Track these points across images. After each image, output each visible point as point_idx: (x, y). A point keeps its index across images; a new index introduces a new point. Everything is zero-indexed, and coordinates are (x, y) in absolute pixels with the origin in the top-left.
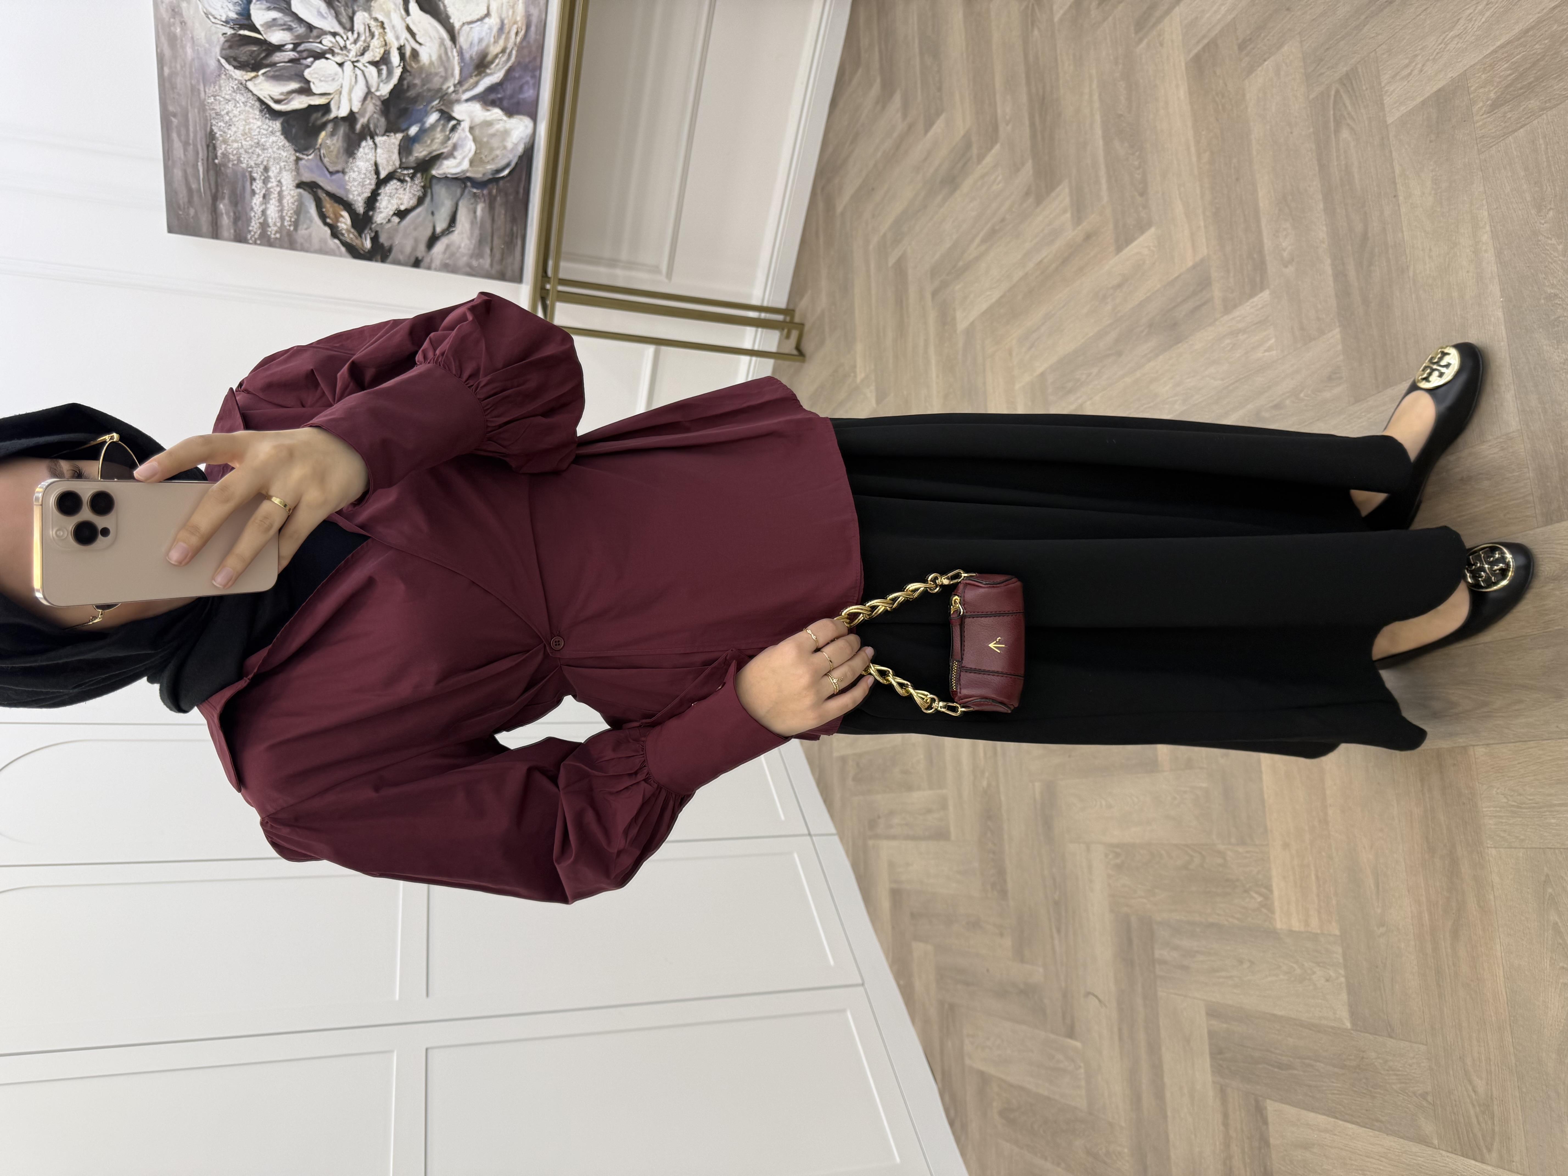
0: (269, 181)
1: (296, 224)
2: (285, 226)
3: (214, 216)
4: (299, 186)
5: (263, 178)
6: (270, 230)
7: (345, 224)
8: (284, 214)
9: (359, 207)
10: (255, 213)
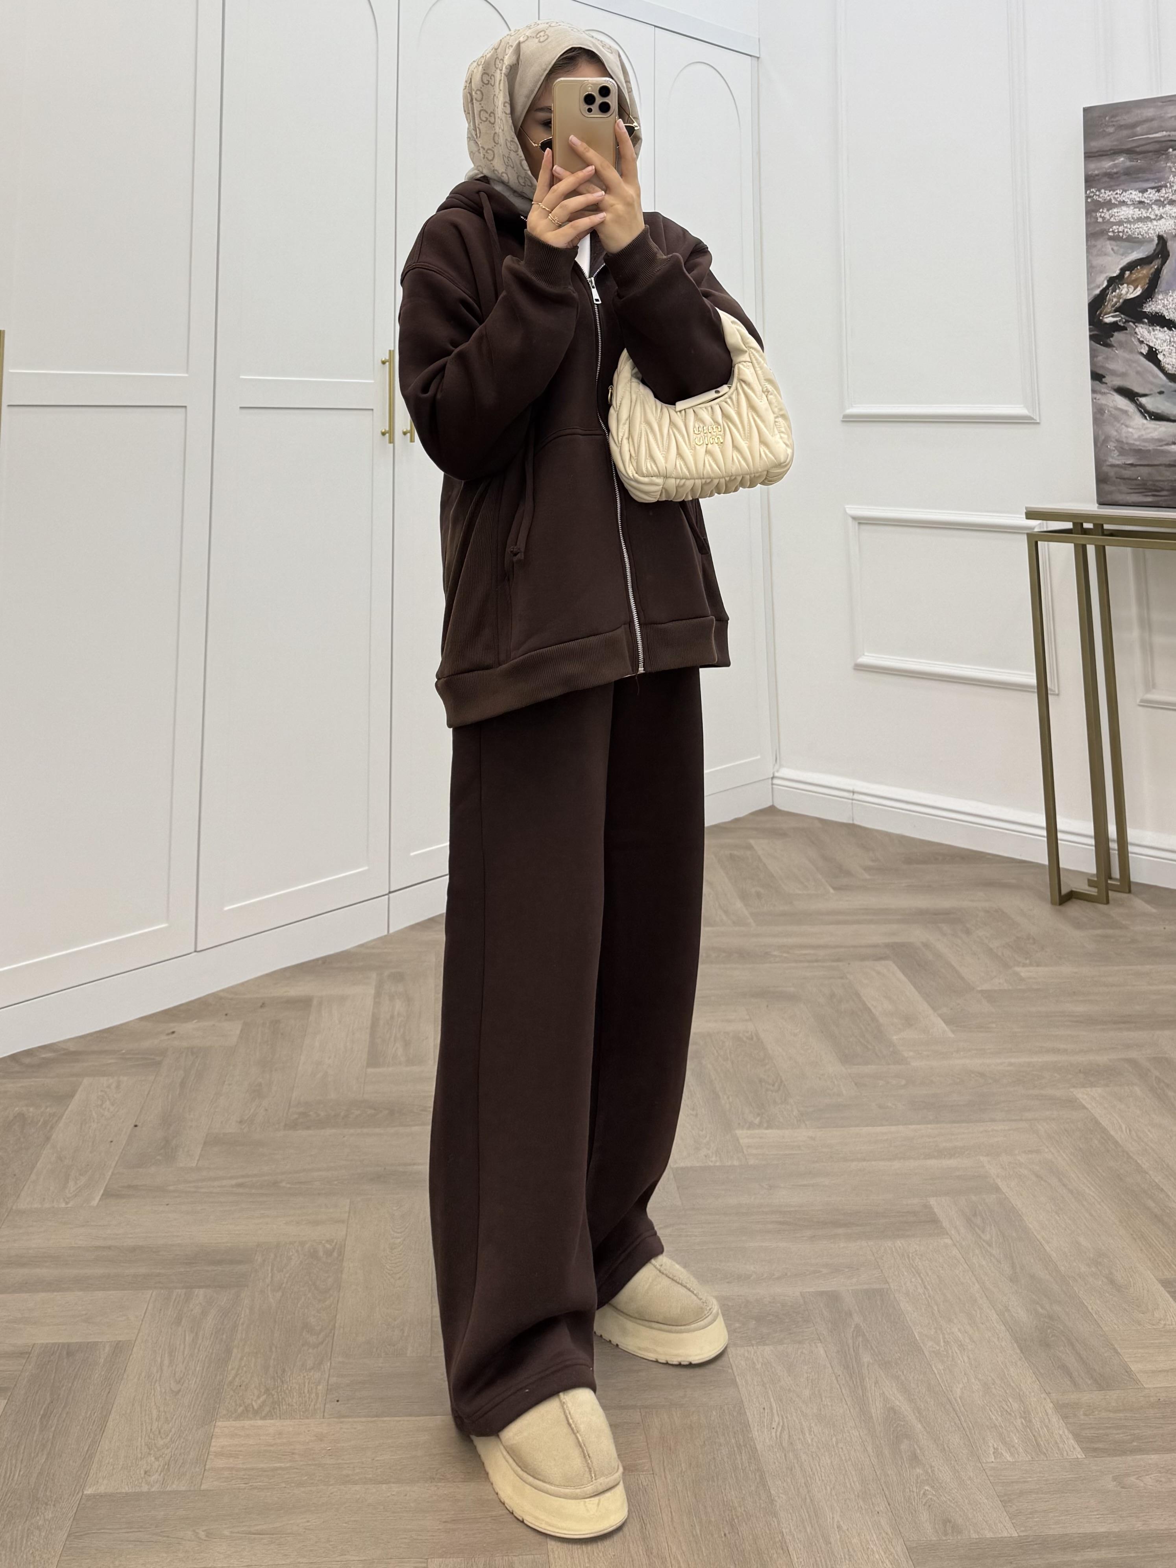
0: (1160, 207)
1: (1116, 238)
2: (1111, 227)
3: (1109, 153)
4: (1160, 238)
5: (1162, 199)
6: (1105, 211)
7: (1127, 293)
8: (1125, 225)
9: (1150, 306)
10: (1120, 195)
